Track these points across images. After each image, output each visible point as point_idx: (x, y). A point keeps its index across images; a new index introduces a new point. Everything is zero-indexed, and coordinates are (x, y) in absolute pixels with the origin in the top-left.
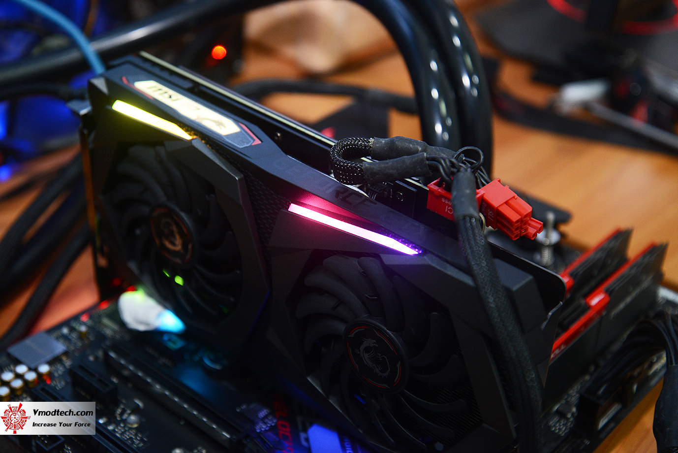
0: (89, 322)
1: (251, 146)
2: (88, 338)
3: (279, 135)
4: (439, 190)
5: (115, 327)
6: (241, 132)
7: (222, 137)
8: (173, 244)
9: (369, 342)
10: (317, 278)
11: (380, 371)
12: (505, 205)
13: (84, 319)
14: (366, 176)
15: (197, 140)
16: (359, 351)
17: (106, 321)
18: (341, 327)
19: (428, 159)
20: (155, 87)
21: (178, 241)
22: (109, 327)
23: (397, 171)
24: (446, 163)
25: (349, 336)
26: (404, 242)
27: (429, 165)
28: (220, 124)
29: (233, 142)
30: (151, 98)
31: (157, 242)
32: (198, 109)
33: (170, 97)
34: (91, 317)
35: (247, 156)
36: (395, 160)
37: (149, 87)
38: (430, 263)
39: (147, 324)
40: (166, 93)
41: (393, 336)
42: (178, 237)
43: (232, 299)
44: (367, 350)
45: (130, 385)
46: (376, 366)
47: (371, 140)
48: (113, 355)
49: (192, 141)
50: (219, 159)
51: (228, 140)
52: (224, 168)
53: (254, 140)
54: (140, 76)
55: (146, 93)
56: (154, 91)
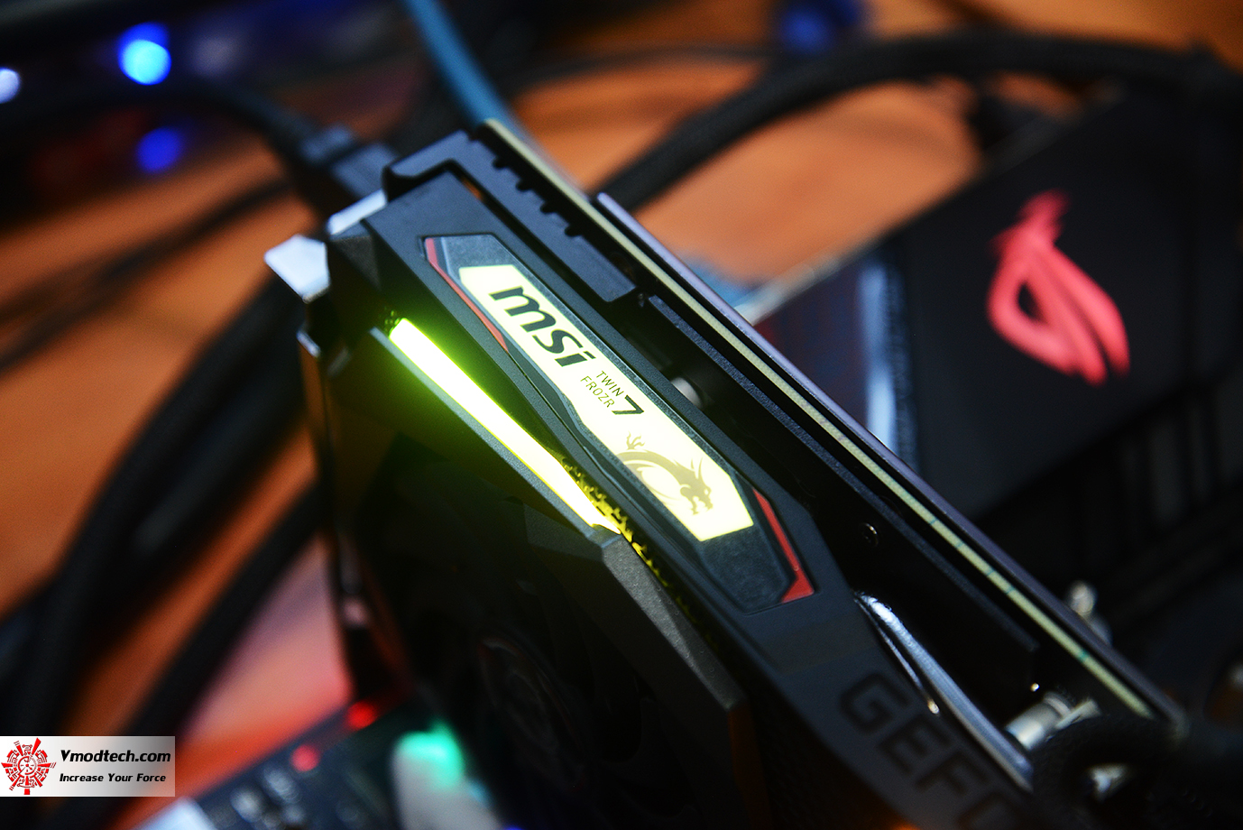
6: (753, 530)
13: (305, 760)
29: (727, 580)
49: (603, 546)
50: (679, 626)
51: (711, 569)
52: (692, 663)
53: (792, 577)
54: (479, 238)
55: (487, 317)
56: (513, 312)
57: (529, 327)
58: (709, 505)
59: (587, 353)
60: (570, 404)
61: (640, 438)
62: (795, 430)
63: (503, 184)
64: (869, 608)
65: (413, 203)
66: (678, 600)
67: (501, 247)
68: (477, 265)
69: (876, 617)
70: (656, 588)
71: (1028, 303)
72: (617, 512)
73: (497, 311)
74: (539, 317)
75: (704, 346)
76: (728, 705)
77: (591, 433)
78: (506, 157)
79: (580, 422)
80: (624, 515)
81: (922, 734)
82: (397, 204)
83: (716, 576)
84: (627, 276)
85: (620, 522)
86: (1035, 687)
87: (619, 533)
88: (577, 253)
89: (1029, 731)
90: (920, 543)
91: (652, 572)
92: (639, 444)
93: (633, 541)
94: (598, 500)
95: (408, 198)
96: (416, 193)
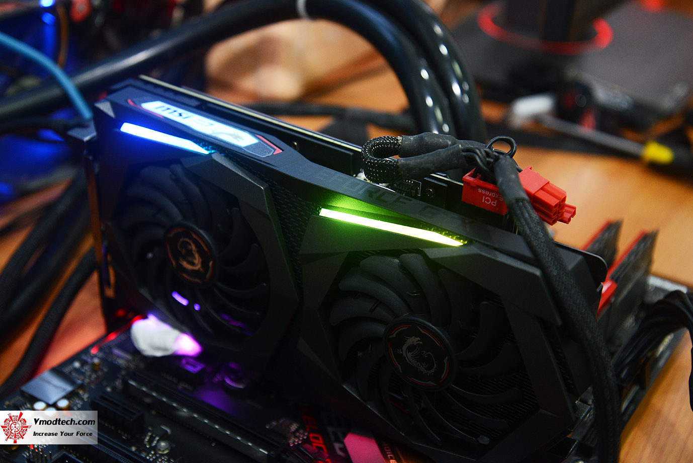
0: (100, 355)
1: (272, 155)
2: (102, 370)
3: (296, 144)
4: (476, 181)
5: (129, 357)
6: (260, 143)
7: (241, 148)
8: (193, 264)
9: (413, 340)
10: (354, 282)
11: (425, 369)
12: (541, 190)
13: (94, 351)
14: (402, 172)
15: (215, 154)
16: (402, 351)
17: (117, 351)
18: (381, 329)
19: (463, 151)
20: (163, 107)
21: (197, 260)
22: (122, 358)
23: (434, 165)
24: (481, 153)
25: (390, 337)
26: (447, 235)
27: (465, 156)
28: (237, 137)
29: (255, 152)
30: (162, 117)
31: (174, 263)
32: (212, 124)
33: (180, 115)
34: (100, 349)
35: (272, 165)
36: (430, 154)
37: (156, 107)
38: (479, 252)
39: (165, 349)
40: (175, 111)
41: (439, 332)
42: (197, 256)
43: (258, 314)
44: (411, 348)
45: (153, 412)
46: (421, 364)
47: (399, 138)
48: (132, 383)
50: (242, 171)
51: (248, 151)
52: (248, 179)
53: (275, 149)
54: (144, 97)
56: (163, 111)
61: (215, 130)
67: (154, 98)
68: (146, 103)
74: (172, 111)
83: (251, 152)
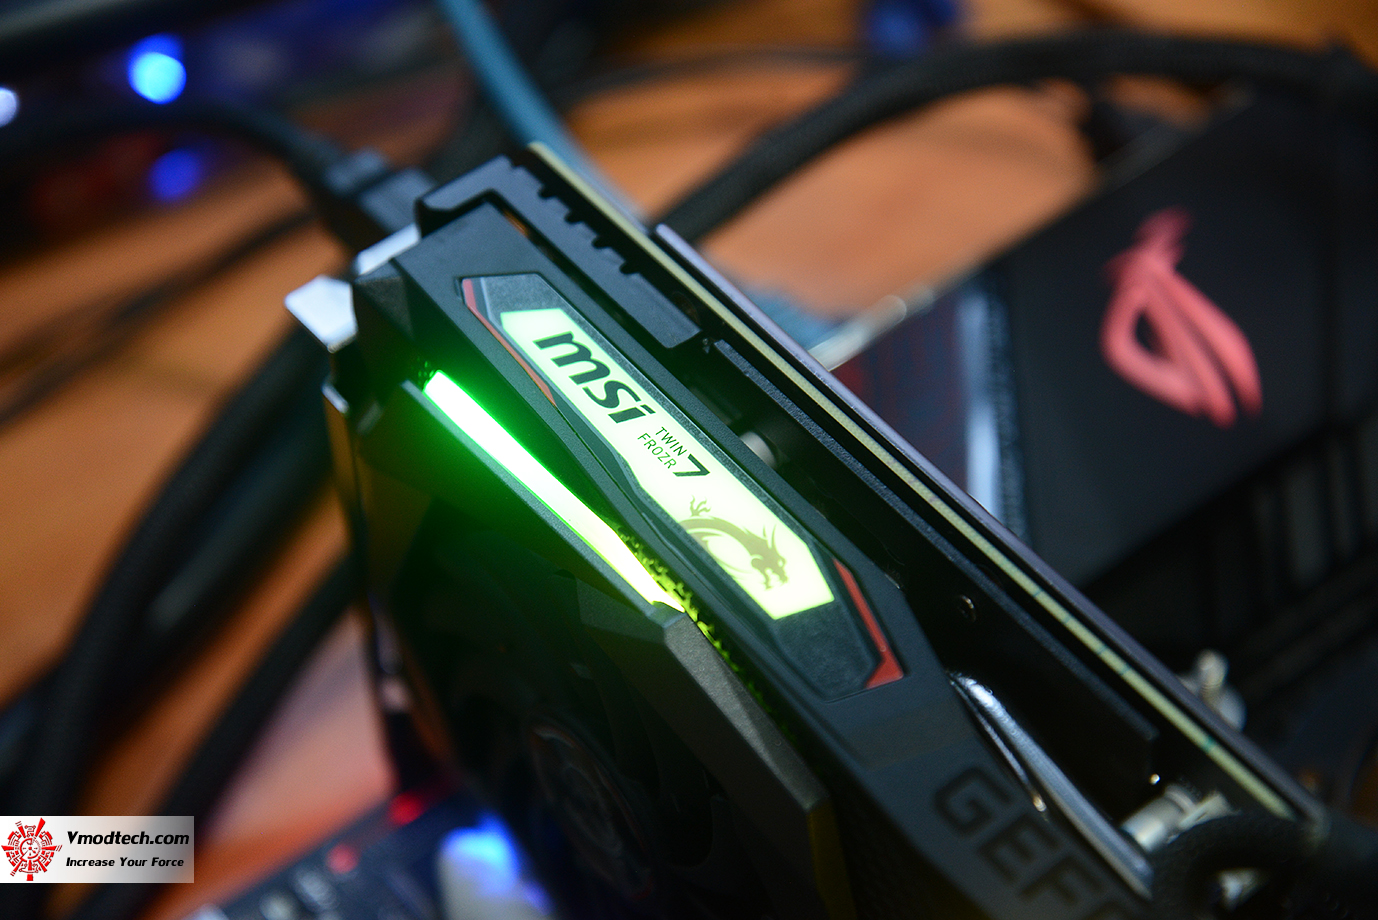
6: (836, 607)
7: (766, 630)
29: (805, 663)
49: (666, 626)
50: (751, 716)
51: (786, 650)
52: (766, 756)
53: (878, 659)
54: (523, 277)
55: (532, 367)
56: (561, 361)
57: (580, 379)
58: (783, 578)
59: (644, 407)
60: (626, 465)
61: (705, 503)
62: (881, 491)
63: (550, 216)
64: (967, 692)
65: (449, 238)
66: (750, 686)
67: (548, 287)
68: (520, 309)
69: (975, 701)
70: (726, 673)
71: (1147, 335)
72: (680, 587)
73: (544, 360)
74: (589, 367)
75: (778, 397)
76: (807, 804)
77: (650, 497)
78: (554, 186)
79: (637, 485)
80: (688, 590)
81: (1027, 836)
82: (430, 239)
83: (793, 658)
84: (690, 318)
85: (683, 598)
86: (1156, 779)
87: (683, 611)
88: (635, 293)
89: (1149, 830)
90: (1024, 618)
91: (721, 655)
92: (705, 509)
93: (700, 619)
94: (659, 574)
95: (442, 233)
96: (451, 227)
